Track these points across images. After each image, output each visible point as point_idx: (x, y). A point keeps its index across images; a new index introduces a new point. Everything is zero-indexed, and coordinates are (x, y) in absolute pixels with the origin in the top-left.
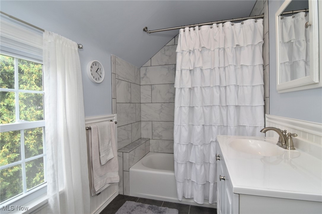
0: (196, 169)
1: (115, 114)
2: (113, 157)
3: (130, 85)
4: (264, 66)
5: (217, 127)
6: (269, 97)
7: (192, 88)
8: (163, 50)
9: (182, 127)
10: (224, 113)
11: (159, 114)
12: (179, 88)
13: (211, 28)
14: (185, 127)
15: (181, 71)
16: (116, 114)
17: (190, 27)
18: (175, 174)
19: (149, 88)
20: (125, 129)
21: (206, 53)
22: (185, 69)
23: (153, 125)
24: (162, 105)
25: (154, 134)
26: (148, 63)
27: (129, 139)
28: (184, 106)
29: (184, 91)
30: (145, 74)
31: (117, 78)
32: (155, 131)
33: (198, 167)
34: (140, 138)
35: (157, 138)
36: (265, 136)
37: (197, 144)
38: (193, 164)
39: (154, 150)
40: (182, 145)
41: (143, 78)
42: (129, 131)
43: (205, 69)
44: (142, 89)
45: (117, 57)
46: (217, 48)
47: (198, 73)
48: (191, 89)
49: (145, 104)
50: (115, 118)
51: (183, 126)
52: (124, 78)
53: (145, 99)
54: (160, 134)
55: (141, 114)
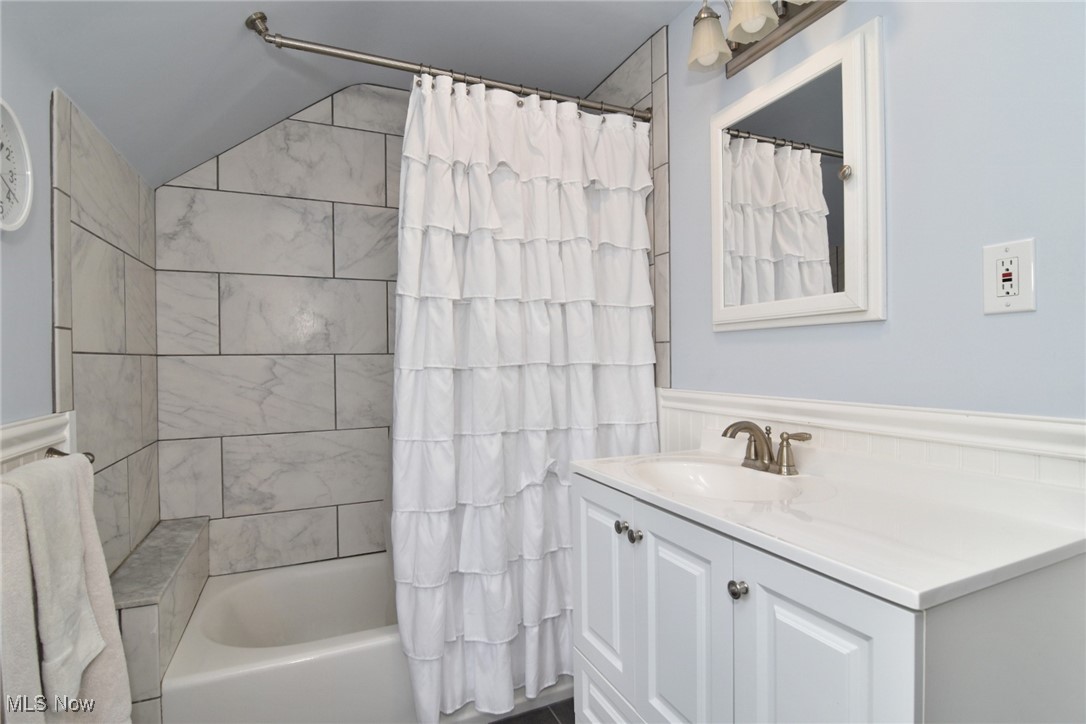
0: (485, 594)
1: (67, 414)
2: (102, 644)
3: (121, 263)
4: (652, 256)
5: (544, 434)
6: (670, 342)
7: (463, 302)
8: (278, 133)
9: (431, 446)
10: (560, 388)
11: (260, 403)
12: (416, 298)
13: (520, 105)
14: (445, 444)
15: (425, 233)
16: (74, 412)
17: (456, 80)
18: (401, 636)
19: (207, 288)
20: (106, 489)
21: (507, 185)
22: (441, 228)
23: (228, 452)
24: (275, 363)
25: (236, 491)
26: (204, 175)
27: (120, 536)
28: (440, 366)
29: (440, 310)
30: (185, 223)
31: (75, 218)
32: (237, 477)
33: (494, 585)
34: (158, 520)
35: (247, 509)
36: (660, 451)
37: (491, 503)
38: (467, 578)
39: (231, 565)
40: (434, 518)
41: (172, 237)
42: (119, 494)
43: (504, 240)
44: (165, 288)
45: (77, 111)
46: (543, 178)
47: (484, 249)
48: (462, 305)
49: (183, 362)
50: (66, 433)
51: (437, 442)
52: (100, 225)
53: (187, 335)
54: (264, 489)
55: (160, 406)
